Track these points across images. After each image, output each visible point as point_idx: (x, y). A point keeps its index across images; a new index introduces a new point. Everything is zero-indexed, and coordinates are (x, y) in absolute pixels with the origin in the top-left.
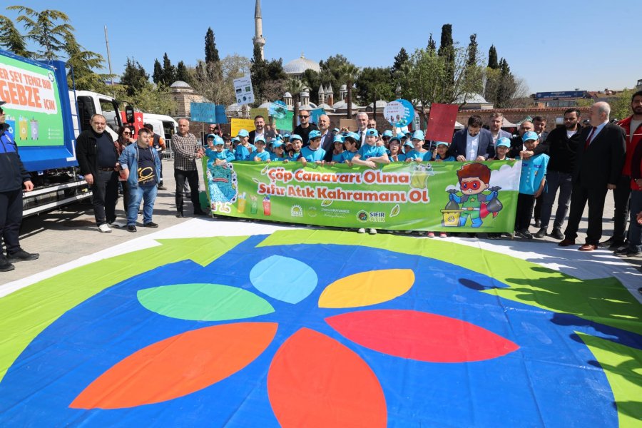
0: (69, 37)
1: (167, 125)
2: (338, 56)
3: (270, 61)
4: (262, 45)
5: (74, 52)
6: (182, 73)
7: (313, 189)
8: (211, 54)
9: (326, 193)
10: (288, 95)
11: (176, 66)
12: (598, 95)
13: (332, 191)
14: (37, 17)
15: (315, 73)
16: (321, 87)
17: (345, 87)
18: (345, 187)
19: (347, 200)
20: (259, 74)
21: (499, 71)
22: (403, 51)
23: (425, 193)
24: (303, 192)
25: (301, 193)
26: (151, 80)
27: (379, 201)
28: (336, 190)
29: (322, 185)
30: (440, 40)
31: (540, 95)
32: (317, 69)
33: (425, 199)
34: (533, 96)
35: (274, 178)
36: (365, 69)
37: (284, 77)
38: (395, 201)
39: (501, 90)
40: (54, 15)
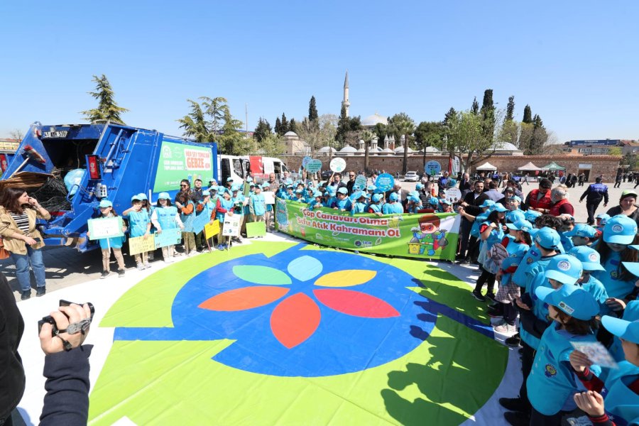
0: (227, 111)
1: (276, 164)
2: (401, 114)
3: (352, 117)
4: (348, 106)
5: (229, 120)
6: (293, 127)
7: (327, 224)
8: (313, 114)
9: (336, 227)
10: (362, 141)
11: (290, 121)
12: (631, 144)
13: (339, 226)
14: (211, 102)
15: (384, 126)
16: (387, 137)
17: (403, 136)
18: (347, 224)
19: (348, 233)
20: (344, 126)
21: (531, 125)
22: (452, 110)
23: (397, 231)
24: (321, 225)
26: (273, 131)
27: (368, 235)
28: (341, 226)
29: (333, 222)
30: (482, 101)
31: (574, 143)
32: (385, 123)
33: (397, 235)
34: (567, 143)
36: (421, 125)
37: (361, 129)
38: (378, 235)
39: (533, 140)
40: (220, 100)
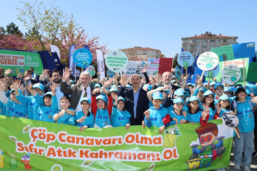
7: (75, 150)
13: (95, 152)
18: (107, 149)
19: (108, 159)
23: (174, 151)
24: (65, 152)
25: (62, 153)
28: (98, 151)
29: (85, 147)
33: (175, 156)
35: (35, 137)
